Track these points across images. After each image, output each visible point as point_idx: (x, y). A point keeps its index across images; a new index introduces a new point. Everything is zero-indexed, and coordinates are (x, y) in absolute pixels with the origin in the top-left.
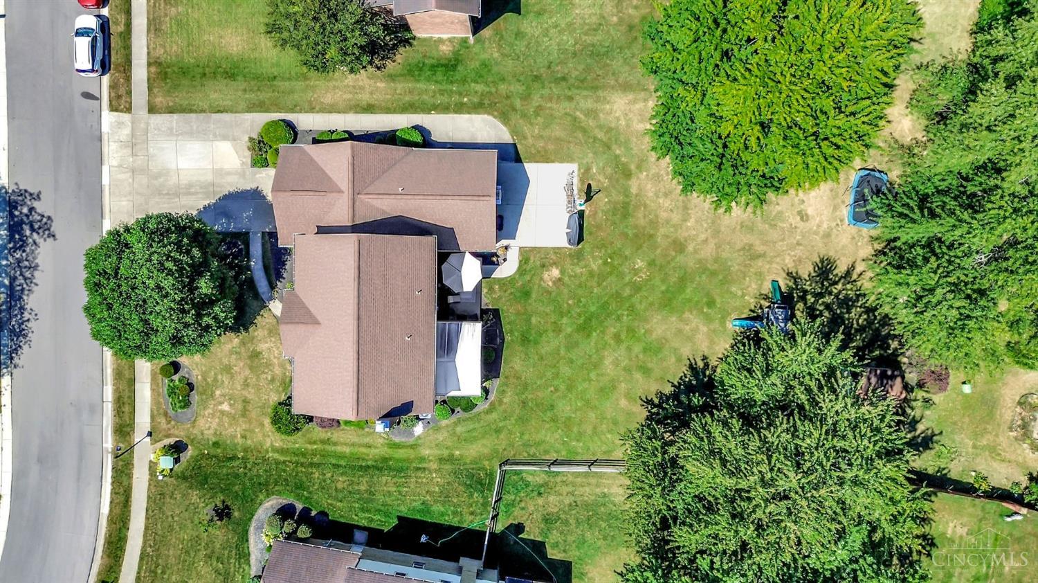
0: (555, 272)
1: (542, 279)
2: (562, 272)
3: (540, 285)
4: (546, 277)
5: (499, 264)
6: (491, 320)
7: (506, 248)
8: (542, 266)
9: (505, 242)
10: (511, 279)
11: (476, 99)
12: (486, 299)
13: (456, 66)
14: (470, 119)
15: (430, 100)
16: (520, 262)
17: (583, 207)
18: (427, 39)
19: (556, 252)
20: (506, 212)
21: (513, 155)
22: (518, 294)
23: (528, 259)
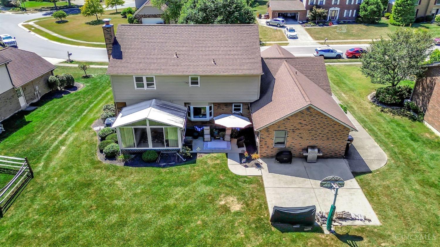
0: (236, 207)
1: (227, 195)
2: (237, 213)
3: (220, 193)
4: (230, 199)
5: (241, 163)
6: (184, 157)
7: (258, 165)
8: (243, 194)
9: (264, 165)
10: (227, 172)
11: (396, 150)
12: (204, 156)
13: (418, 141)
14: (375, 147)
15: (375, 129)
16: (246, 177)
17: (326, 232)
18: (425, 127)
19: (261, 205)
20: (297, 165)
21: (358, 170)
22: (211, 176)
23: (251, 182)
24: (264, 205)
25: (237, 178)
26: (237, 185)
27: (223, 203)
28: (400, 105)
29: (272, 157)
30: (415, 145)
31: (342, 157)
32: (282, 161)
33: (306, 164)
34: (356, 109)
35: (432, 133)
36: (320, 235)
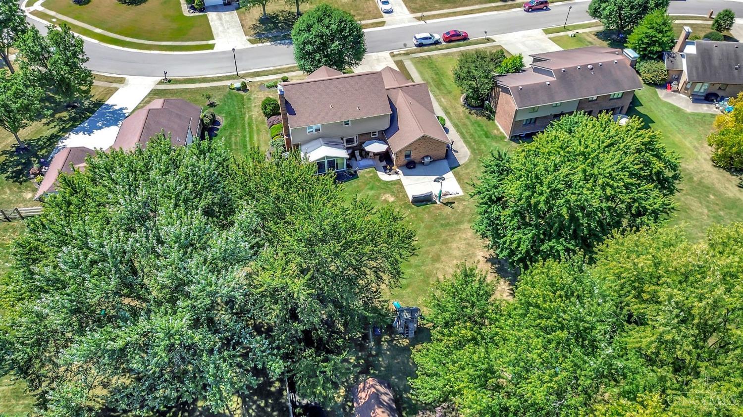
0: (391, 199)
1: (384, 194)
2: (393, 202)
3: (380, 193)
4: (387, 195)
5: (386, 173)
6: (350, 175)
7: (397, 173)
8: (393, 192)
9: (400, 172)
10: (379, 180)
11: (475, 147)
12: (362, 171)
13: (489, 137)
14: (463, 147)
15: (464, 131)
16: (391, 181)
17: (438, 203)
18: (495, 125)
19: (404, 196)
20: (419, 168)
21: (453, 166)
22: (371, 184)
23: (395, 184)
24: (406, 196)
25: (386, 183)
26: (388, 187)
27: (383, 198)
28: (482, 106)
29: (403, 166)
30: (487, 140)
31: (444, 159)
32: (410, 168)
33: (424, 167)
34: (452, 114)
35: (498, 130)
36: (435, 205)
